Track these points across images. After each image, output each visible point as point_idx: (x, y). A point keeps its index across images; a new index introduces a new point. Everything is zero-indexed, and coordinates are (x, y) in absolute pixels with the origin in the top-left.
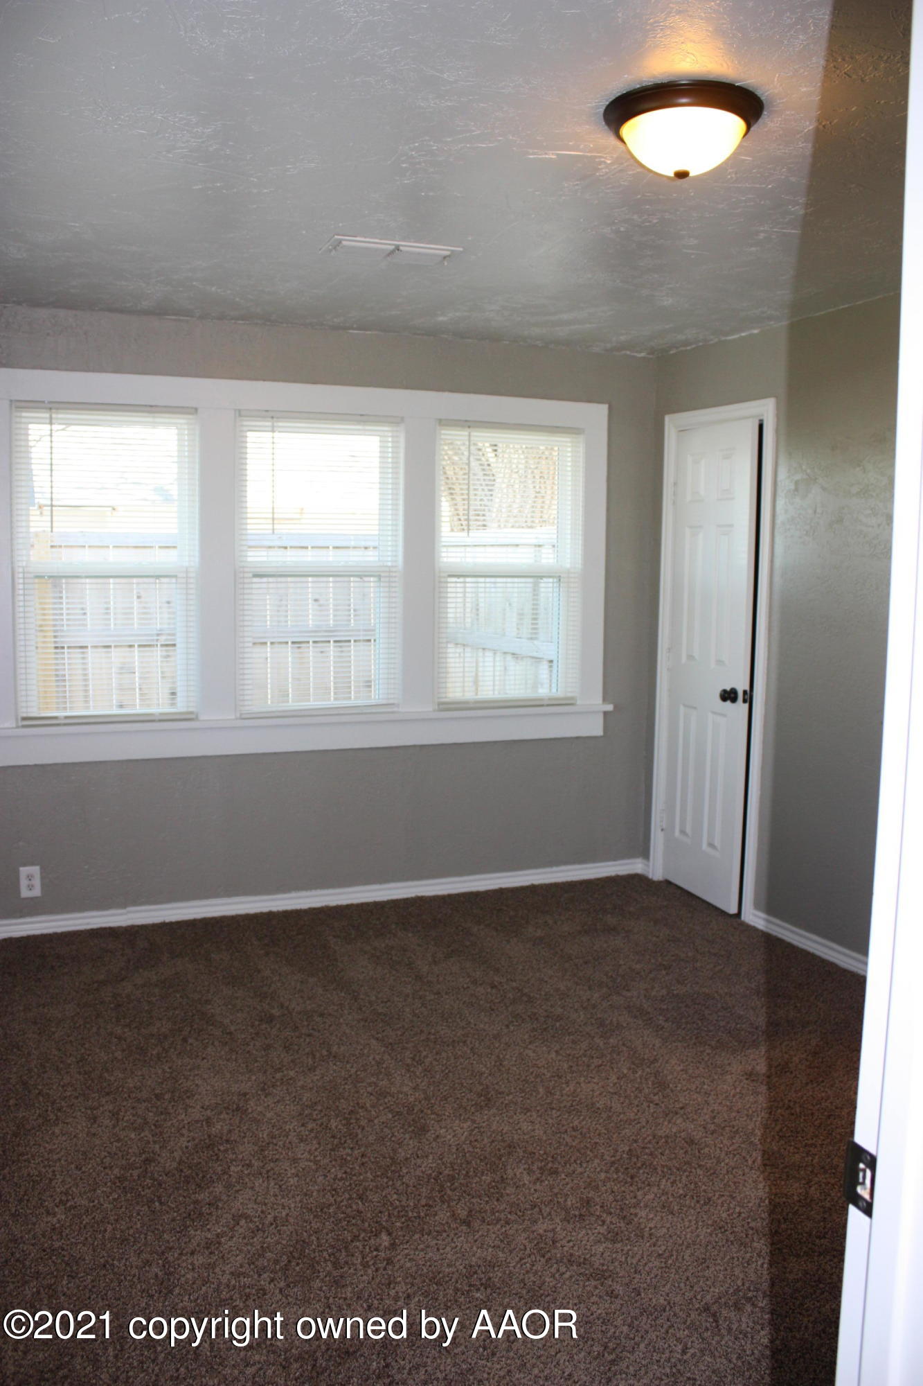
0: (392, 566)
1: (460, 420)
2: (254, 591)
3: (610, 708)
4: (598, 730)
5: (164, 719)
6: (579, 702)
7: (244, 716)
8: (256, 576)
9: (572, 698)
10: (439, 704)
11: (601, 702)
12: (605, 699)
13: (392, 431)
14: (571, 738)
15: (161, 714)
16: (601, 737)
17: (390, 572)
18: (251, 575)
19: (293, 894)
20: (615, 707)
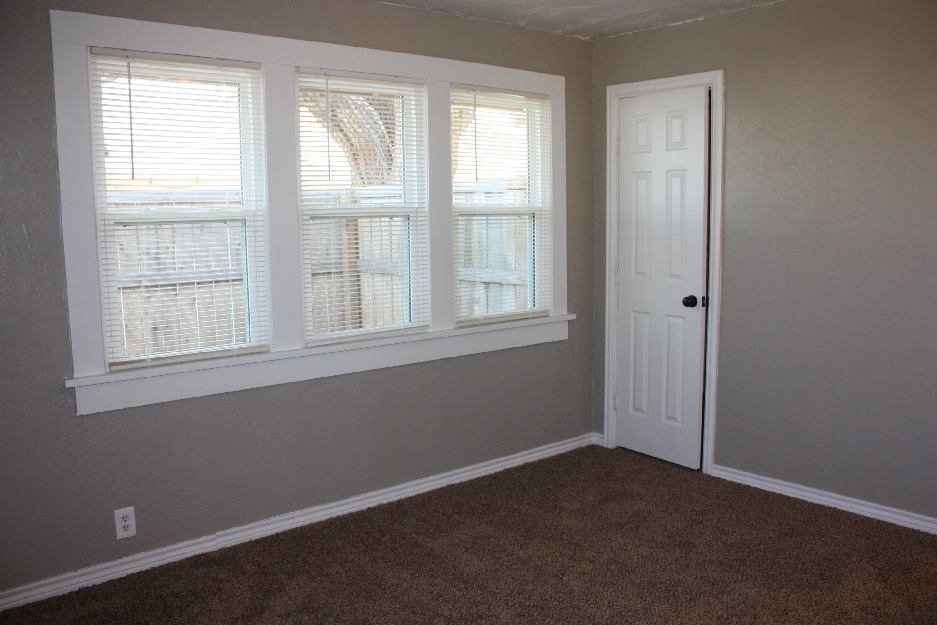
0: (418, 207)
1: (467, 84)
2: (312, 232)
3: (574, 317)
4: (564, 336)
5: (243, 354)
6: (551, 314)
7: (309, 345)
8: (313, 218)
9: (547, 311)
10: (457, 323)
11: (566, 313)
12: (569, 311)
13: (415, 91)
14: (548, 343)
15: (239, 349)
16: (567, 340)
17: (417, 212)
18: (308, 217)
19: (354, 498)
20: (577, 317)
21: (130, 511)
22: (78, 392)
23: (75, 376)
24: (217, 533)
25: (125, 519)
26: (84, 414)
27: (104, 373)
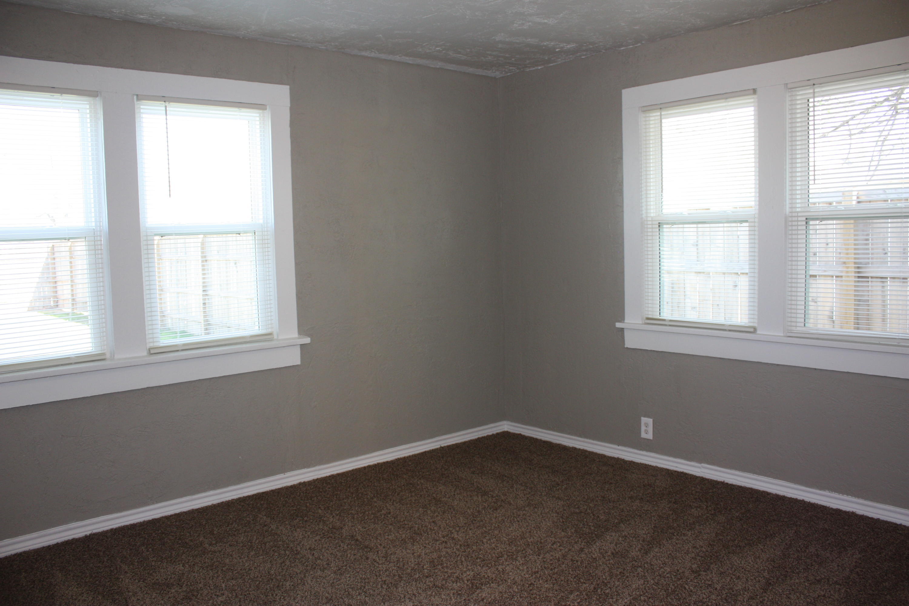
21: (650, 421)
22: (626, 333)
23: (626, 321)
24: (702, 464)
25: (647, 425)
26: (629, 347)
27: (641, 323)
